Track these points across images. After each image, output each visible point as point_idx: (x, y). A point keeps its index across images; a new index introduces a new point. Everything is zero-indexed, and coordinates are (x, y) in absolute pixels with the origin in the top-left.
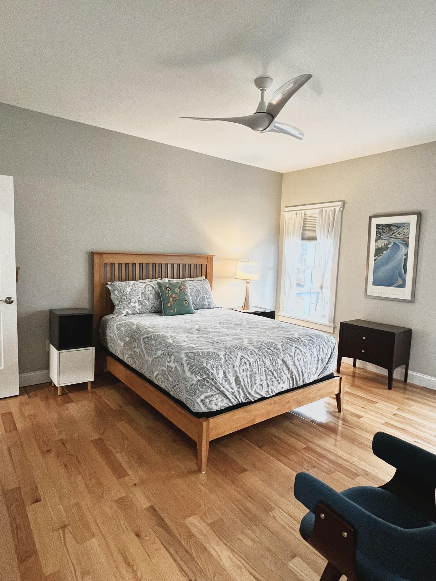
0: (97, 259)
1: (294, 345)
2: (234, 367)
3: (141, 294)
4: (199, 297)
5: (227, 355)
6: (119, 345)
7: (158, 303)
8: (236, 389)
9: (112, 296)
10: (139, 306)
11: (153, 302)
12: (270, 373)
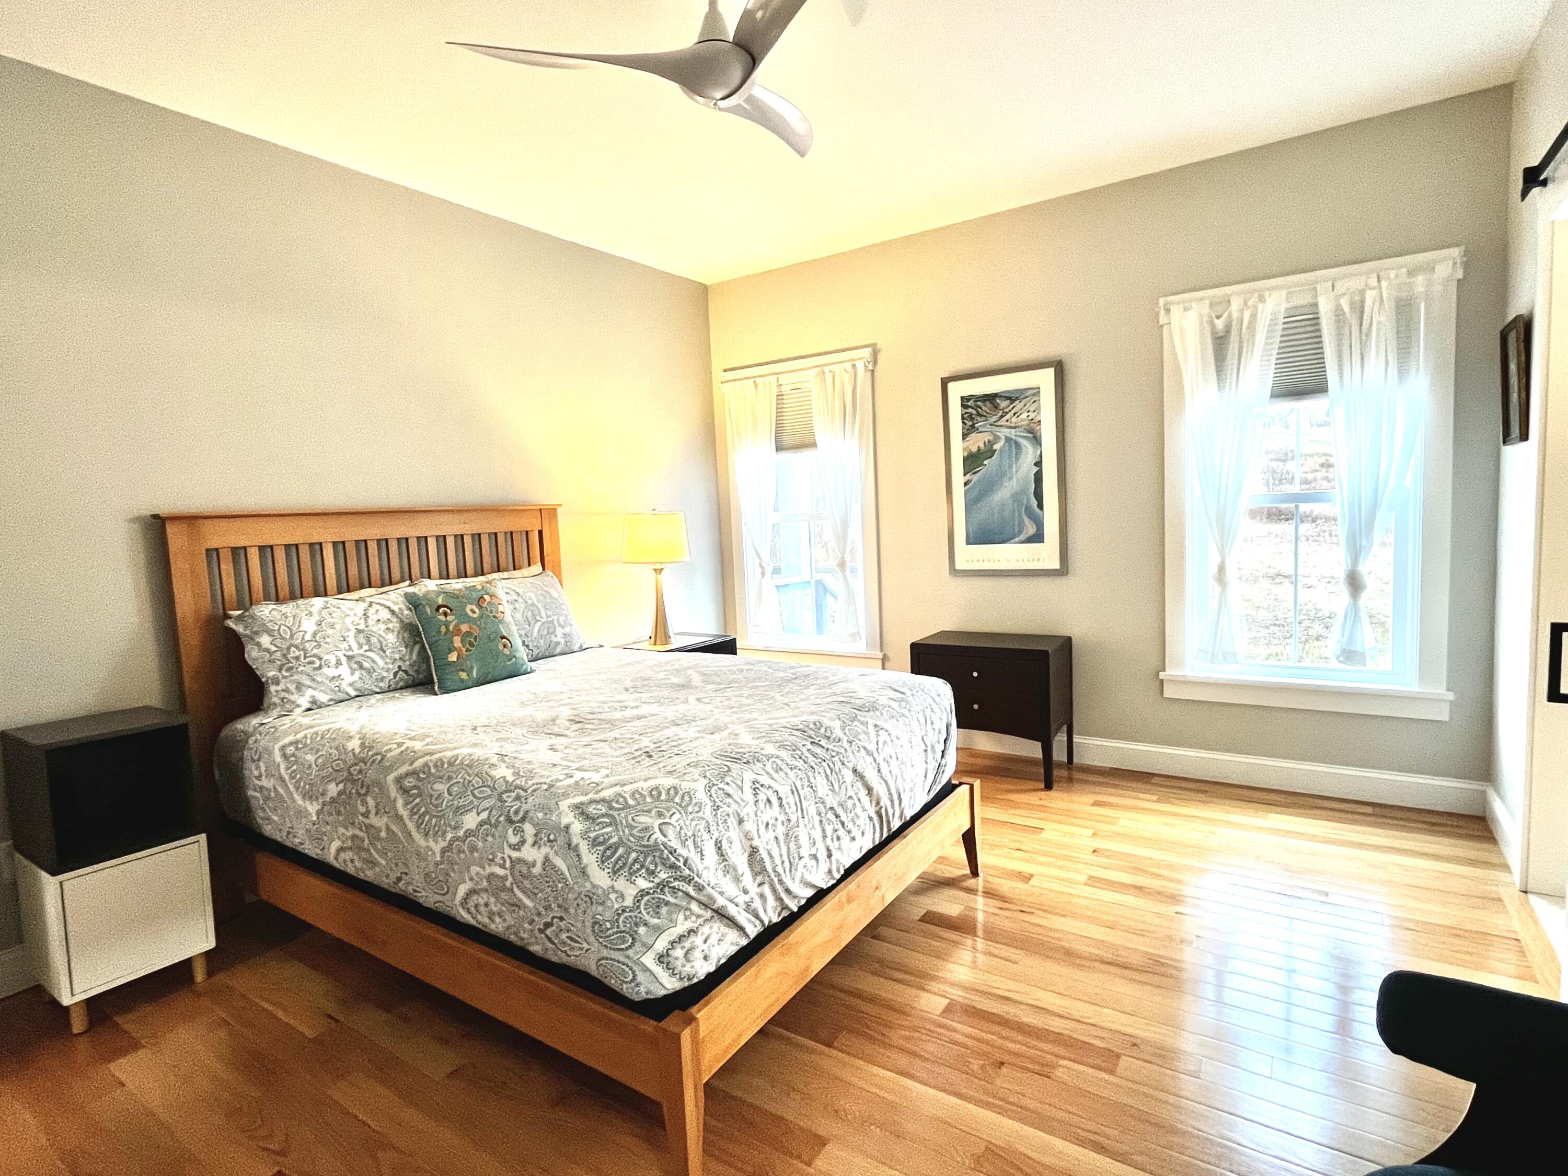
0: (176, 538)
1: (871, 722)
2: (741, 821)
3: (356, 637)
4: (539, 624)
5: (715, 788)
6: (301, 814)
7: (414, 657)
8: (754, 889)
9: (252, 654)
10: (353, 674)
11: (397, 656)
12: (831, 815)
